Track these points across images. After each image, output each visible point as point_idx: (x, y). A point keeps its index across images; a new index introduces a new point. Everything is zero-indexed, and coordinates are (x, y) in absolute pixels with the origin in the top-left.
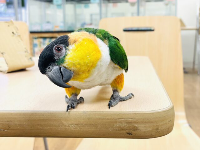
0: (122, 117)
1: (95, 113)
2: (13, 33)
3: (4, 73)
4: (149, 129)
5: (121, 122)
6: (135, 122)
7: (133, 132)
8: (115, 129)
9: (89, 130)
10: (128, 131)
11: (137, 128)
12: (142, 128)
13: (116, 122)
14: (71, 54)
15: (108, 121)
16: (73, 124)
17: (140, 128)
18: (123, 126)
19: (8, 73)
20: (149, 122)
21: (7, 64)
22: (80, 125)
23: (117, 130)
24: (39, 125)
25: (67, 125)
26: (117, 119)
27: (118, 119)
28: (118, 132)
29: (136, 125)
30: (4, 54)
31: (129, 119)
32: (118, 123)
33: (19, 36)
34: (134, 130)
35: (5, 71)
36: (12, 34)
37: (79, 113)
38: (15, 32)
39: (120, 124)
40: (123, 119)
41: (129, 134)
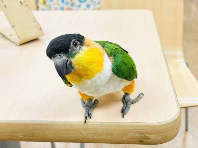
0: (135, 129)
1: (111, 125)
2: (21, 2)
3: (17, 45)
4: (159, 138)
5: (134, 133)
6: (146, 133)
7: (144, 140)
8: (128, 137)
9: (105, 138)
10: (140, 140)
11: (148, 137)
12: (153, 137)
13: (129, 133)
14: (82, 54)
15: (122, 131)
16: (90, 133)
17: (150, 138)
18: (136, 135)
19: (21, 45)
20: (159, 133)
21: (19, 37)
22: (97, 134)
23: (130, 139)
24: (60, 133)
25: (85, 134)
26: (130, 130)
27: (132, 130)
28: (131, 140)
29: (148, 135)
30: (15, 27)
31: (142, 131)
32: (131, 133)
33: (27, 5)
34: (145, 139)
35: (17, 43)
36: (20, 4)
37: (96, 125)
38: (22, 2)
39: (133, 134)
40: (136, 131)
41: (141, 142)
